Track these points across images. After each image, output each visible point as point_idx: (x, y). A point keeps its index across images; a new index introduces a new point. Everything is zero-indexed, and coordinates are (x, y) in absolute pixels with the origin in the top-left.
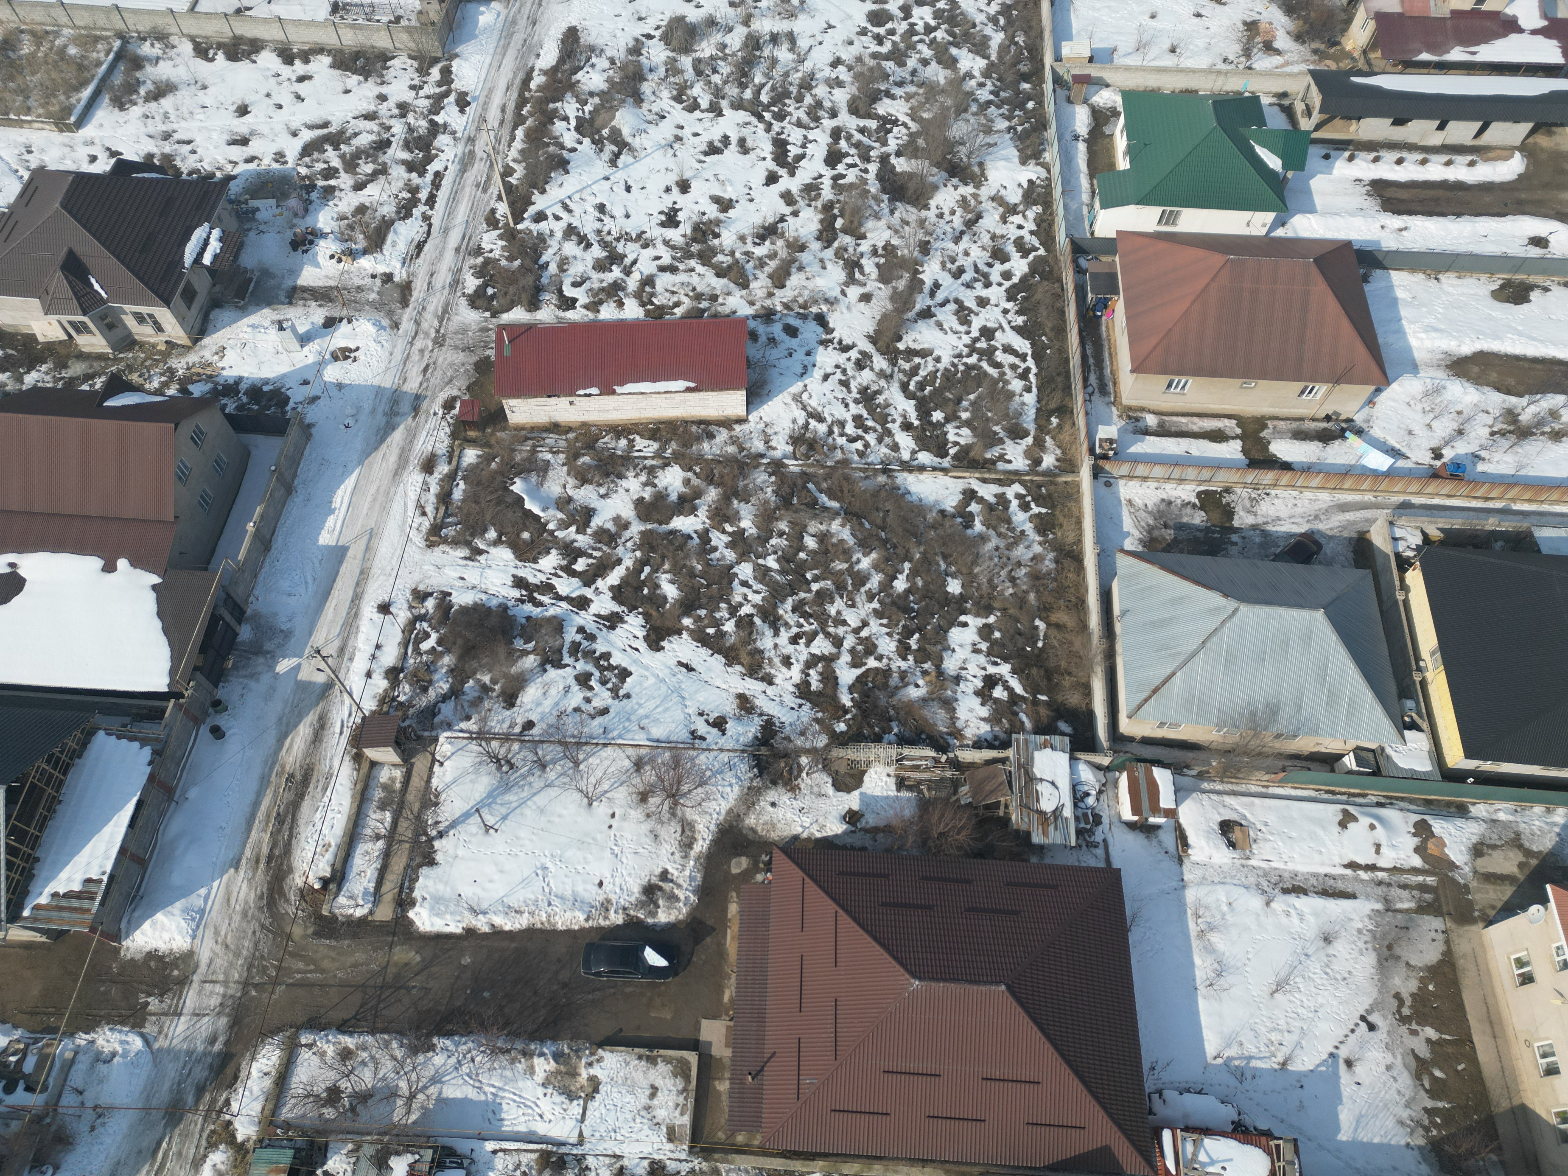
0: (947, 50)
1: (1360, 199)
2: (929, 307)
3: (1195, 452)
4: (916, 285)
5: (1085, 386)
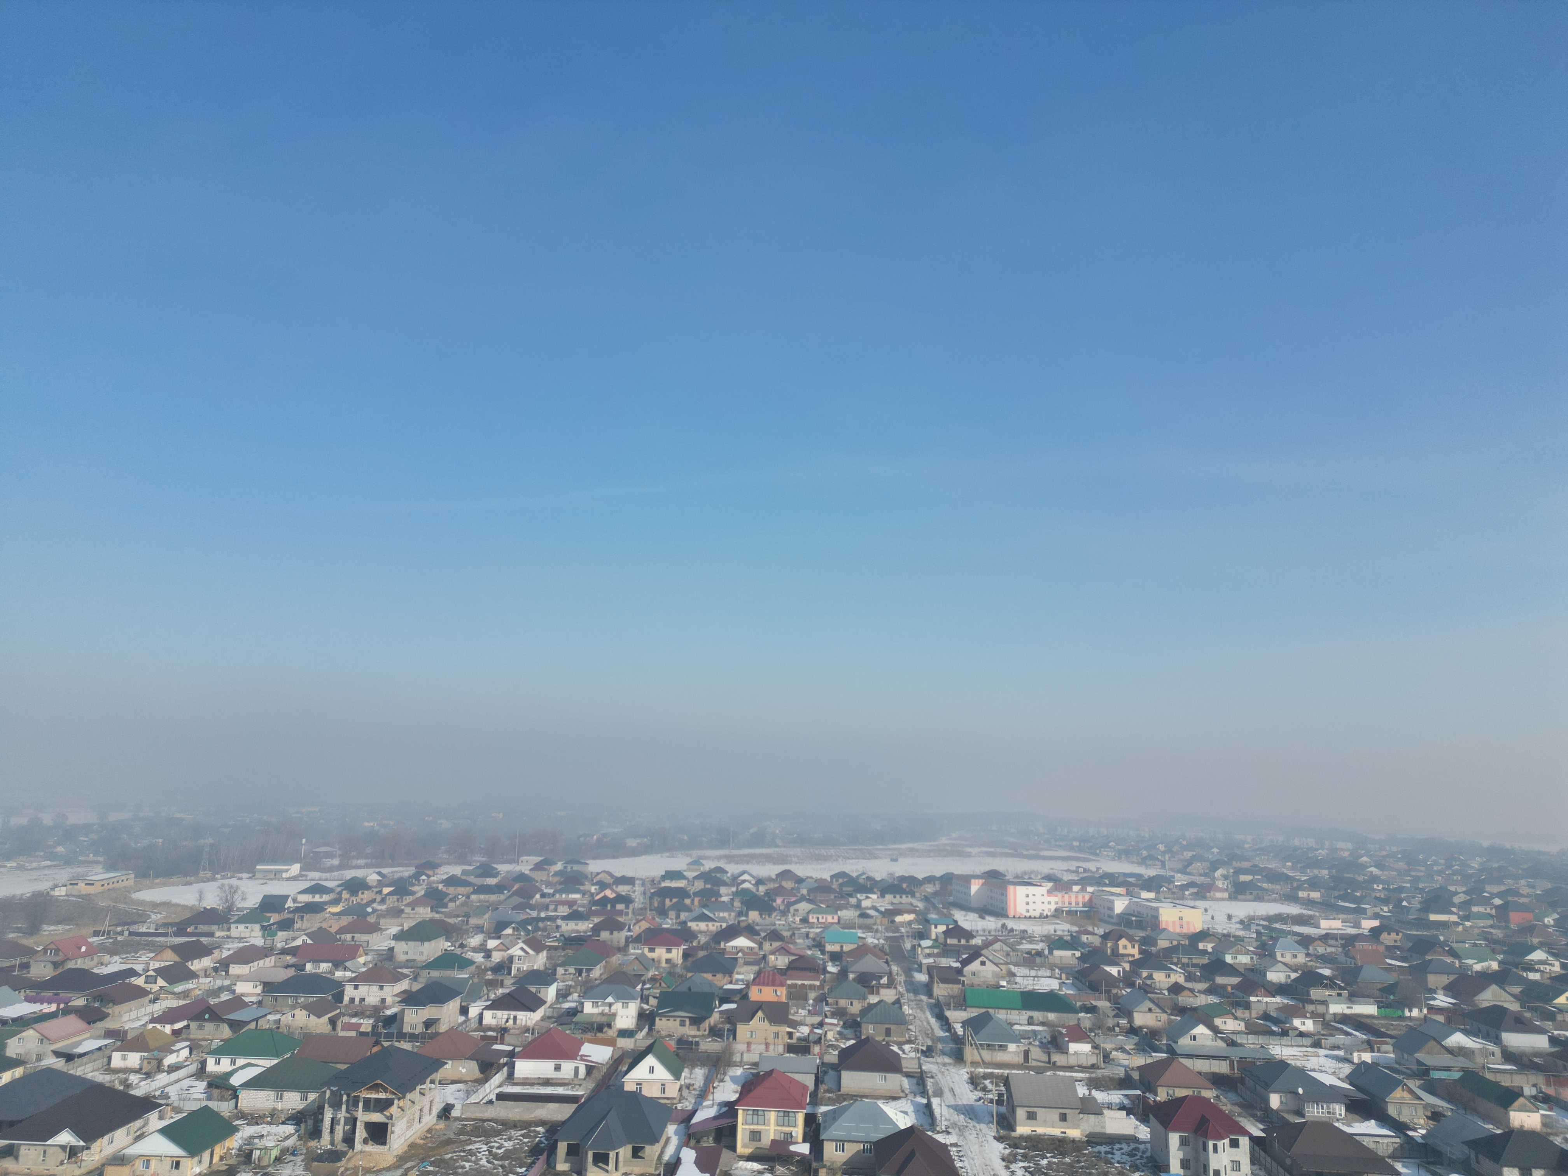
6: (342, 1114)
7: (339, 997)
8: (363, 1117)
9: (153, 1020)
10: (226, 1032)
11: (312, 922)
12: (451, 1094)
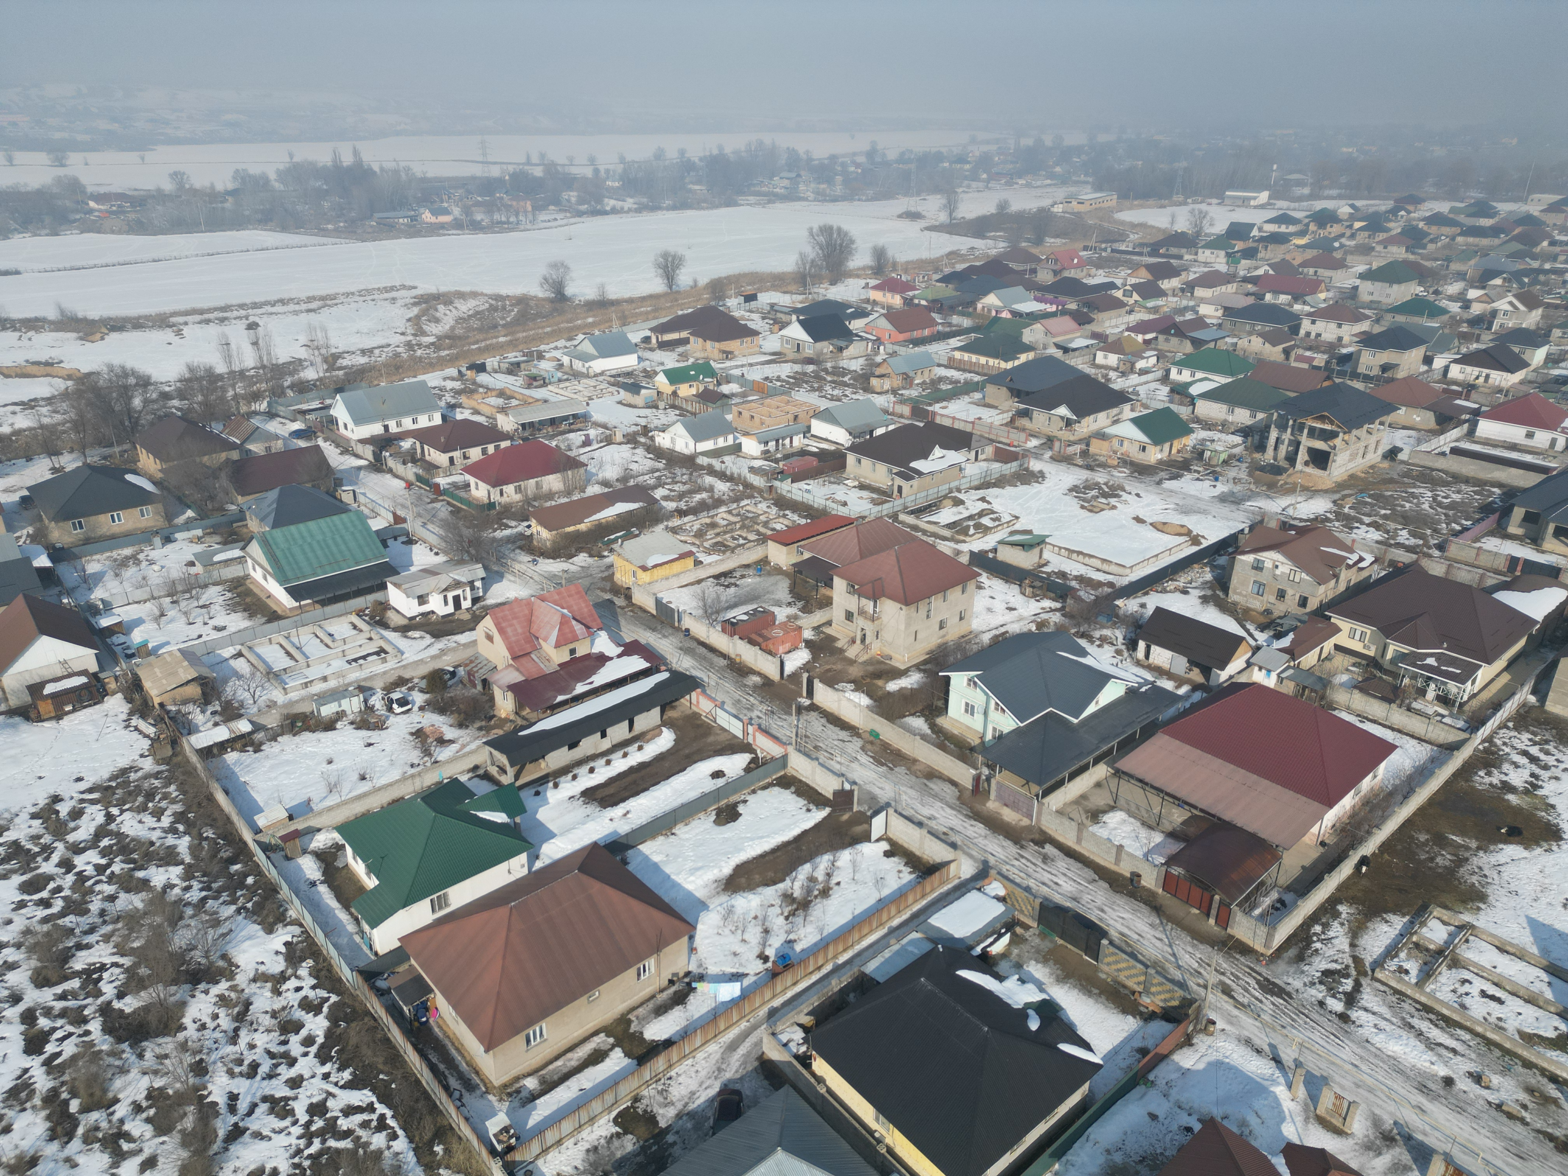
0: (132, 877)
1: (581, 810)
2: (236, 1125)
3: (588, 1085)
4: (208, 1111)
5: (450, 1095)
6: (1287, 436)
7: (1295, 329)
8: (1306, 442)
9: (1128, 329)
10: (1188, 348)
11: (1276, 253)
12: (1400, 438)
